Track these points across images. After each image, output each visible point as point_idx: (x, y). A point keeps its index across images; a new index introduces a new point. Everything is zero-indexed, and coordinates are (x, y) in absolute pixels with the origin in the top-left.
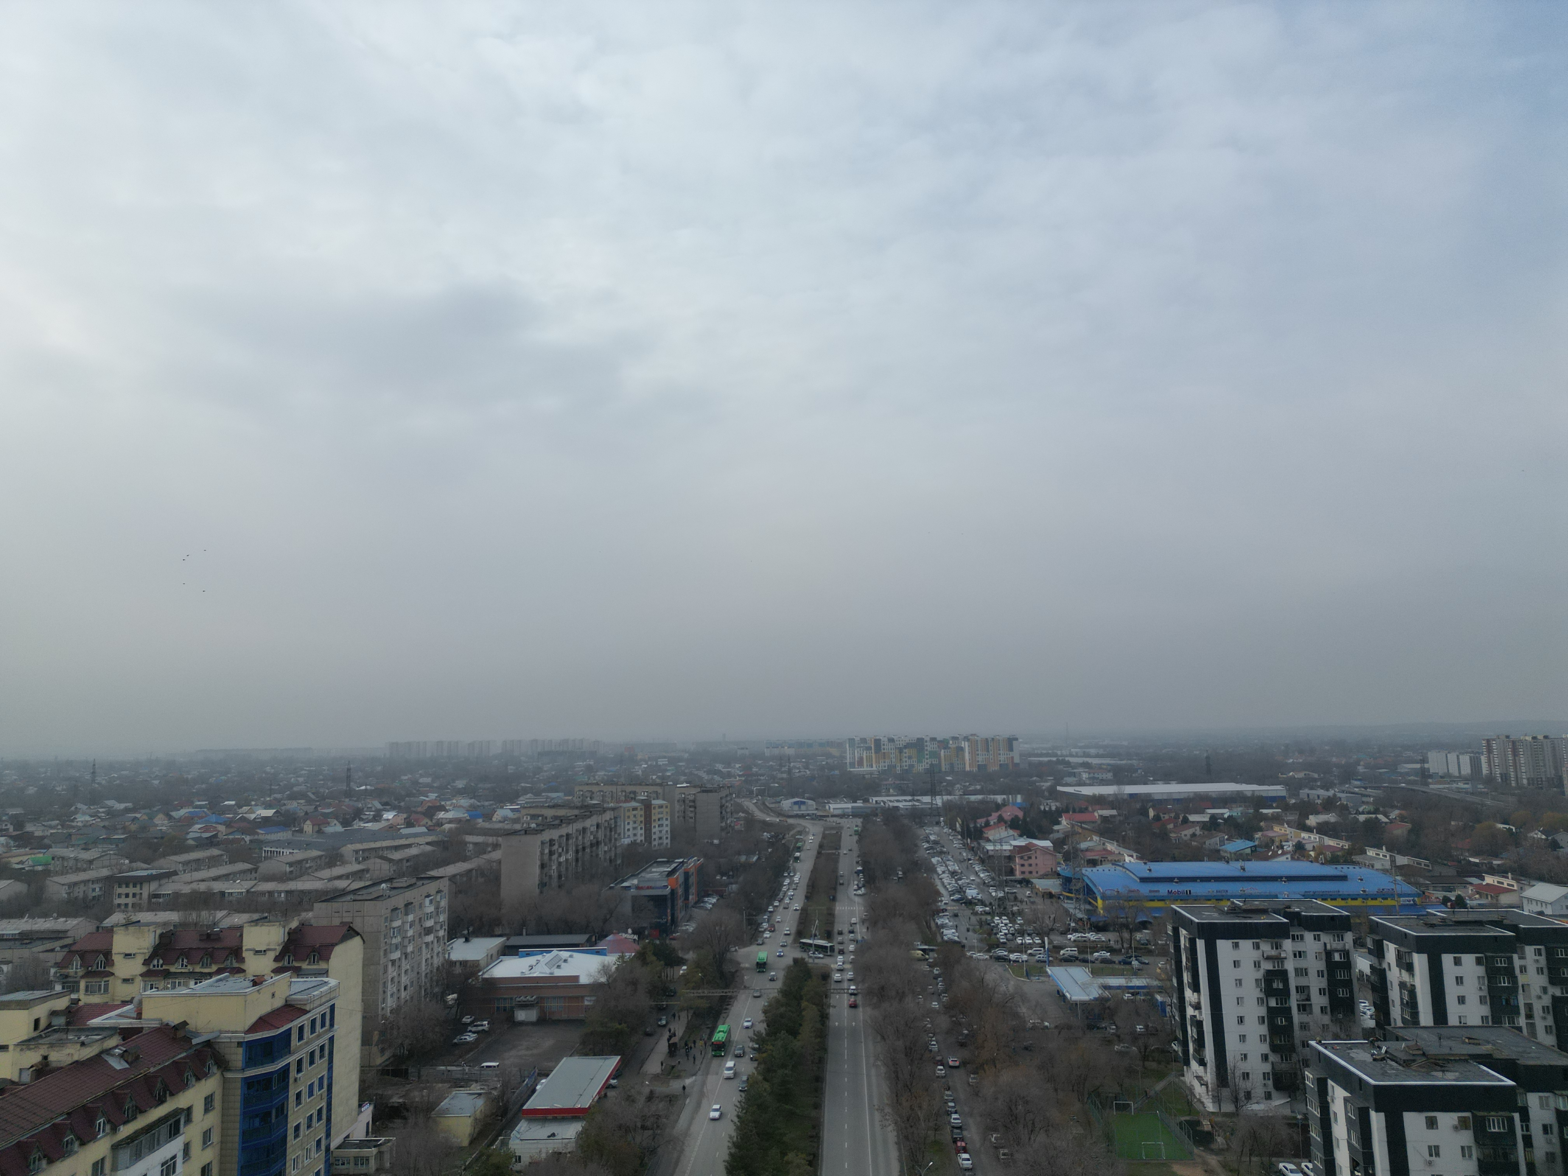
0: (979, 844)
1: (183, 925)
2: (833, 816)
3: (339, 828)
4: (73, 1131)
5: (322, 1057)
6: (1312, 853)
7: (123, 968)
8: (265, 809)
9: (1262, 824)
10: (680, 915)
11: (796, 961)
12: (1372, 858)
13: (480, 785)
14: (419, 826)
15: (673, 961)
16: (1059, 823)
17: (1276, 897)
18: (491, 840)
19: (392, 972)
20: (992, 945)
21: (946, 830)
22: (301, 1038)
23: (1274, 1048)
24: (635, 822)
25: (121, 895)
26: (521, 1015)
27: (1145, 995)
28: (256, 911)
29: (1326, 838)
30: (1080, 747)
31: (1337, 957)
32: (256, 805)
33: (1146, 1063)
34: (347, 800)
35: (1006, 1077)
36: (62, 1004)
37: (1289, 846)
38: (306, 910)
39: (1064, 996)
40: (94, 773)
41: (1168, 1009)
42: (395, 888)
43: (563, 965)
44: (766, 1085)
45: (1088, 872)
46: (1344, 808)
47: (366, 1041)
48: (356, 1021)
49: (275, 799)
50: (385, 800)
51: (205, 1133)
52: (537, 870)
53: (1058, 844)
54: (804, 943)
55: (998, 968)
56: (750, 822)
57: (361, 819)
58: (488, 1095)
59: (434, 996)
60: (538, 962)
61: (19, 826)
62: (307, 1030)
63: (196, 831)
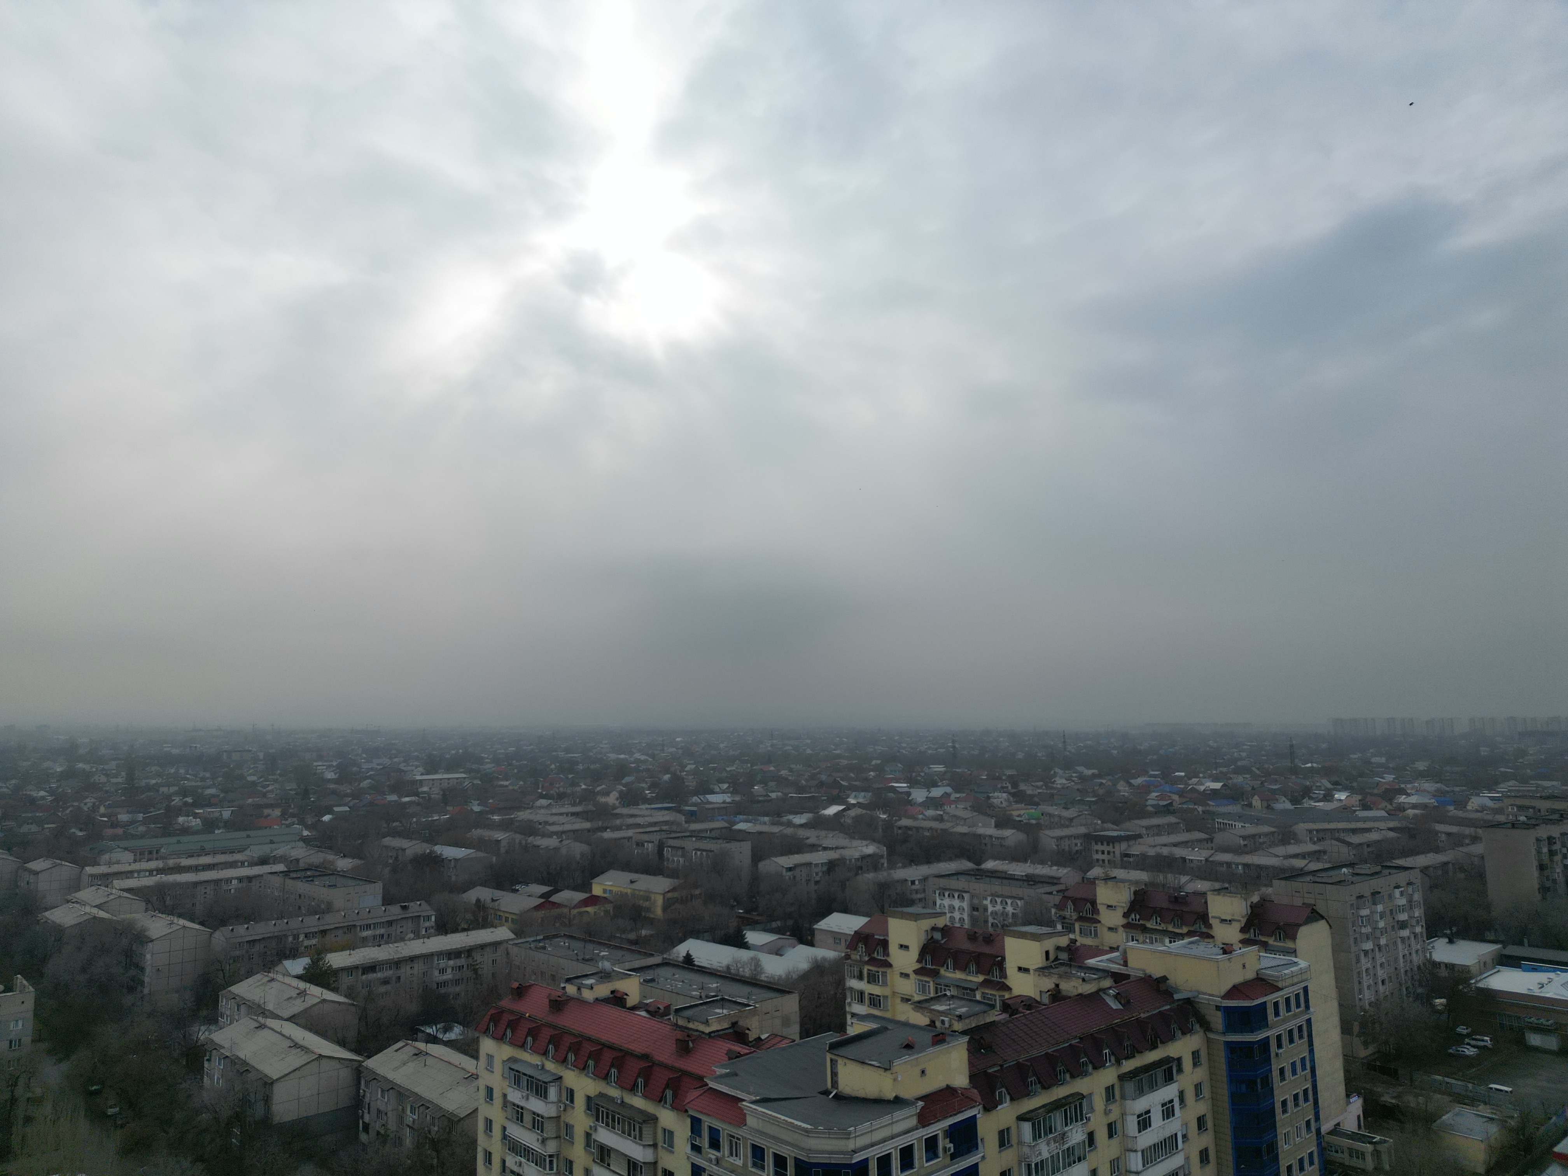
1: (1153, 884)
3: (1288, 806)
4: (1086, 1055)
5: (1301, 1037)
7: (1112, 918)
8: (1213, 781)
13: (1447, 768)
14: (1377, 809)
18: (1468, 831)
19: (1365, 963)
22: (1277, 1014)
25: (1098, 851)
26: (1535, 1040)
28: (1216, 880)
32: (1204, 777)
34: (1294, 777)
36: (1064, 941)
38: (1266, 886)
40: (1064, 742)
42: (1358, 874)
47: (1346, 1028)
48: (1333, 1007)
49: (1221, 772)
50: (1334, 779)
51: (1196, 1086)
52: (1535, 873)
57: (1311, 798)
58: (1503, 1123)
59: (1418, 997)
60: (1550, 981)
61: (1015, 785)
62: (1282, 1007)
63: (1153, 798)
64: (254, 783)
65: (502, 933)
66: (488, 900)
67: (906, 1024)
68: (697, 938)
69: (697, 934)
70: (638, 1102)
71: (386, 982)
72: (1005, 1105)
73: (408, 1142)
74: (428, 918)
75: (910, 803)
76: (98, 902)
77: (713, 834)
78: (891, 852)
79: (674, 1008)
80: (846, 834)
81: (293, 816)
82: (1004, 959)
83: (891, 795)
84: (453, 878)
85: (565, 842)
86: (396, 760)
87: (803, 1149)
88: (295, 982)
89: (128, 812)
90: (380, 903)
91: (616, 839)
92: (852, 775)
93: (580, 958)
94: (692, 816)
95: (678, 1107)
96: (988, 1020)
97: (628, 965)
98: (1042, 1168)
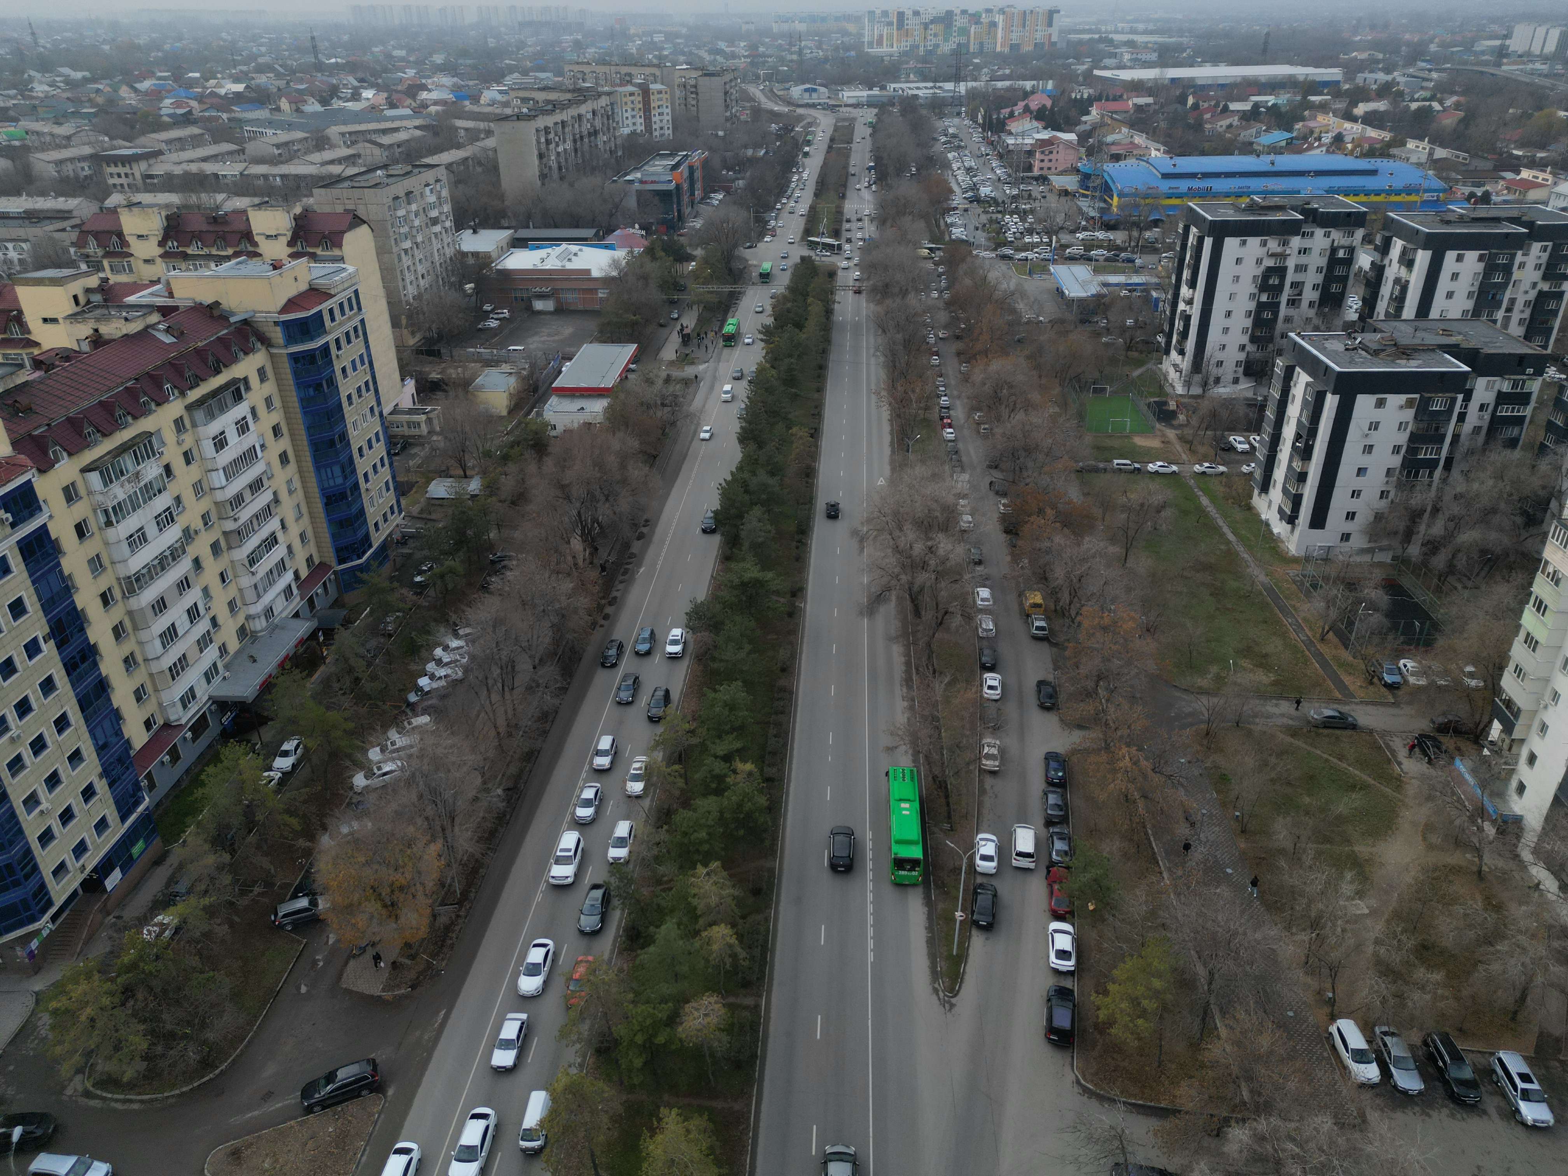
0: (1000, 137)
1: (186, 206)
2: (846, 106)
3: (318, 108)
4: (145, 394)
5: (357, 336)
6: (1349, 146)
7: (144, 249)
8: (234, 82)
9: (1306, 113)
10: (687, 211)
11: (803, 258)
12: (1411, 151)
13: (461, 61)
14: (403, 107)
15: (683, 257)
16: (1088, 113)
17: (1299, 192)
18: (482, 125)
19: (406, 261)
20: (999, 242)
21: (966, 122)
22: (333, 319)
23: (1253, 339)
24: (633, 110)
25: (113, 174)
26: (539, 305)
27: (1142, 291)
28: (255, 195)
29: (1369, 129)
30: (1128, 22)
31: (1341, 254)
32: (223, 78)
33: (1129, 353)
34: (319, 75)
35: (996, 366)
36: (93, 281)
37: (1327, 139)
38: (306, 196)
39: (1063, 293)
40: (33, 34)
41: (1161, 304)
42: (391, 176)
43: (574, 258)
44: (774, 372)
45: (1110, 167)
46: (1400, 94)
47: (395, 323)
48: (382, 306)
49: (241, 71)
50: (360, 75)
51: (266, 399)
52: (536, 162)
53: (1083, 138)
54: (811, 241)
55: (1003, 266)
56: (757, 112)
57: (340, 98)
58: (518, 373)
59: (452, 285)
60: (549, 255)
62: (337, 312)
63: (167, 106)
72: (62, 462)
82: (20, 312)
96: (19, 382)
98: (121, 509)
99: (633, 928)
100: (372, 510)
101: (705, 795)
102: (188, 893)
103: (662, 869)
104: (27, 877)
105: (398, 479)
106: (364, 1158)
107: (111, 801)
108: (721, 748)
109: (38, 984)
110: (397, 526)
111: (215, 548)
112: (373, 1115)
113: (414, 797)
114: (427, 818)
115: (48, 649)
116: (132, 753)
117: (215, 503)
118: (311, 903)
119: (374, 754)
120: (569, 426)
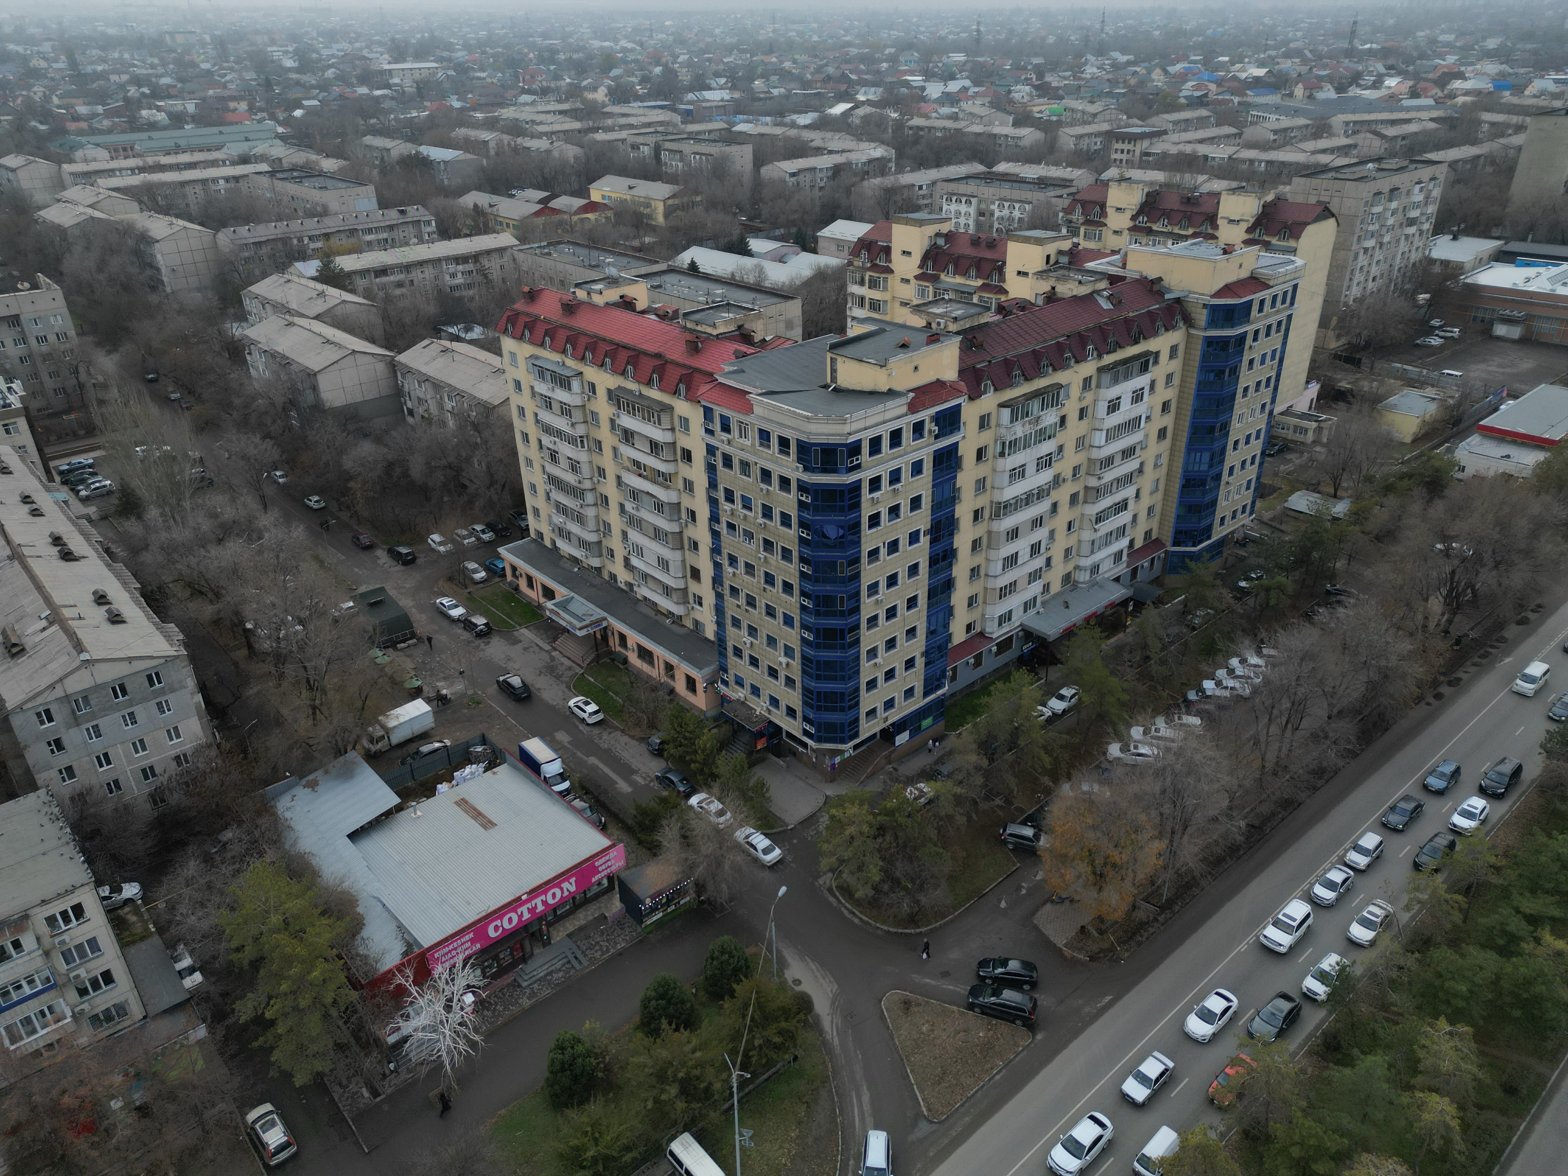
1: (1167, 185)
3: (1332, 95)
4: (1071, 351)
5: (1278, 331)
7: (1118, 221)
8: (1258, 67)
13: (1519, 46)
14: (1426, 97)
18: (1515, 119)
19: (1362, 260)
22: (1261, 310)
25: (1119, 151)
26: (1500, 330)
28: (1235, 179)
32: (1249, 63)
34: (1347, 61)
36: (1066, 245)
38: (1284, 184)
40: (1103, 21)
42: (1382, 170)
47: (1324, 323)
48: (1317, 304)
49: (1269, 56)
50: (1390, 62)
51: (1168, 376)
57: (1359, 85)
58: (1442, 401)
59: (1403, 292)
60: (1539, 274)
61: (1040, 75)
62: (1268, 303)
63: (1188, 89)
64: (209, 72)
65: (505, 239)
66: (486, 206)
67: (903, 326)
68: (701, 246)
69: (700, 242)
70: (654, 394)
71: (400, 285)
72: (988, 395)
73: (451, 423)
74: (428, 223)
75: (924, 99)
76: (91, 201)
77: (712, 137)
78: (900, 156)
79: (681, 312)
80: (853, 135)
81: (261, 110)
82: (1004, 263)
83: (904, 90)
84: (446, 182)
85: (556, 144)
86: (357, 45)
87: (804, 432)
88: (312, 284)
89: (85, 104)
90: (376, 207)
91: (609, 141)
92: (862, 67)
93: (586, 264)
94: (689, 116)
95: (692, 398)
96: (982, 321)
97: (635, 272)
98: (1015, 445)
99: (1335, 1038)
100: (1224, 503)
101: (1483, 946)
102: (949, 776)
103: (1394, 997)
104: (850, 708)
105: (1262, 480)
106: (998, 1077)
107: (922, 677)
108: (1530, 906)
109: (831, 791)
110: (1243, 526)
111: (1074, 499)
112: (1018, 1046)
113: (1157, 789)
114: (1161, 814)
115: (924, 541)
116: (950, 646)
117: (1089, 459)
118: (1034, 835)
119: (1136, 732)
120: (1483, 472)
